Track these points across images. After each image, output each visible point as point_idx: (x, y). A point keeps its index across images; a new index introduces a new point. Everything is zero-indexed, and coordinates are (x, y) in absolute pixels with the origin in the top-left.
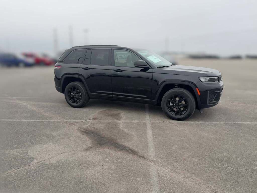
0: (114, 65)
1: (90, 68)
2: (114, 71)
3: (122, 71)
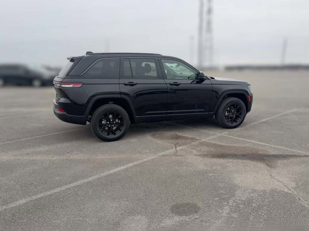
0: (166, 78)
1: (137, 84)
2: (170, 86)
3: (179, 85)
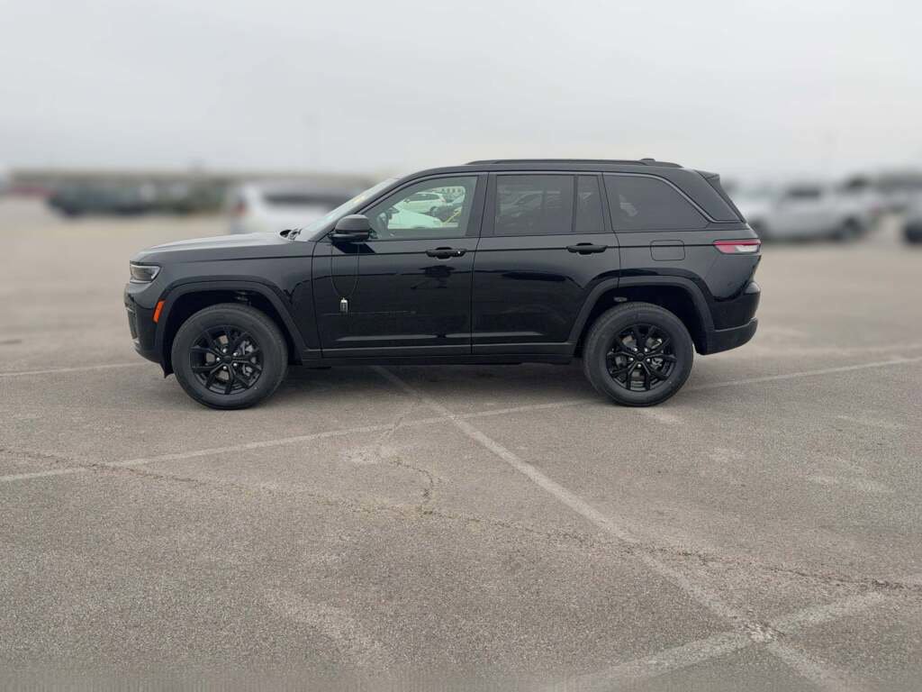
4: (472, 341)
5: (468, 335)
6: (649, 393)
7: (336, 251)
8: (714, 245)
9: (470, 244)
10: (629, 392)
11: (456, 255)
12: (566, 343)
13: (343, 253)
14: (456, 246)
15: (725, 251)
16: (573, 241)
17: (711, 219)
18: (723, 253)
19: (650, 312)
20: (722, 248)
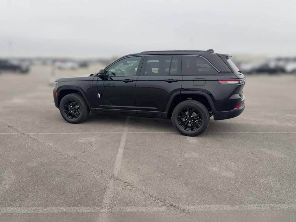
4: (136, 109)
5: (135, 107)
6: (192, 132)
7: (101, 79)
8: (218, 81)
9: (135, 78)
10: (185, 130)
11: (131, 82)
12: (164, 112)
13: (102, 80)
14: (131, 79)
15: (221, 83)
16: (167, 78)
17: (218, 71)
18: (221, 84)
19: (192, 103)
20: (221, 82)
